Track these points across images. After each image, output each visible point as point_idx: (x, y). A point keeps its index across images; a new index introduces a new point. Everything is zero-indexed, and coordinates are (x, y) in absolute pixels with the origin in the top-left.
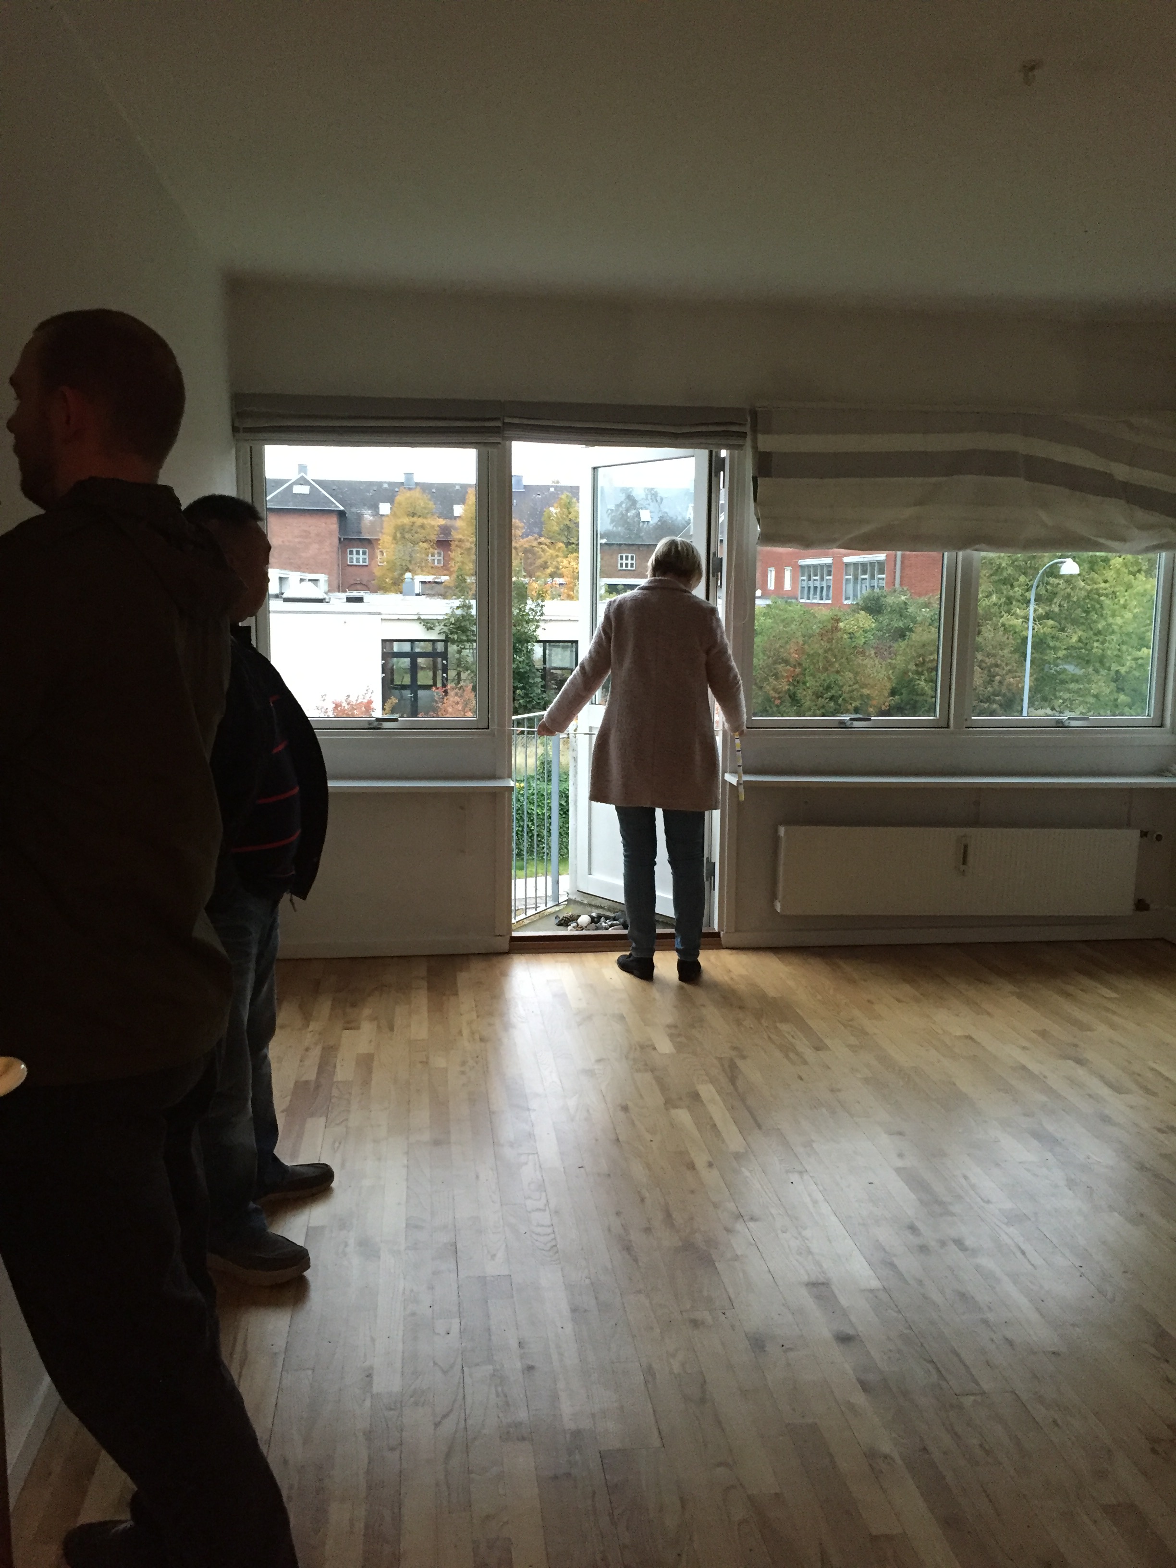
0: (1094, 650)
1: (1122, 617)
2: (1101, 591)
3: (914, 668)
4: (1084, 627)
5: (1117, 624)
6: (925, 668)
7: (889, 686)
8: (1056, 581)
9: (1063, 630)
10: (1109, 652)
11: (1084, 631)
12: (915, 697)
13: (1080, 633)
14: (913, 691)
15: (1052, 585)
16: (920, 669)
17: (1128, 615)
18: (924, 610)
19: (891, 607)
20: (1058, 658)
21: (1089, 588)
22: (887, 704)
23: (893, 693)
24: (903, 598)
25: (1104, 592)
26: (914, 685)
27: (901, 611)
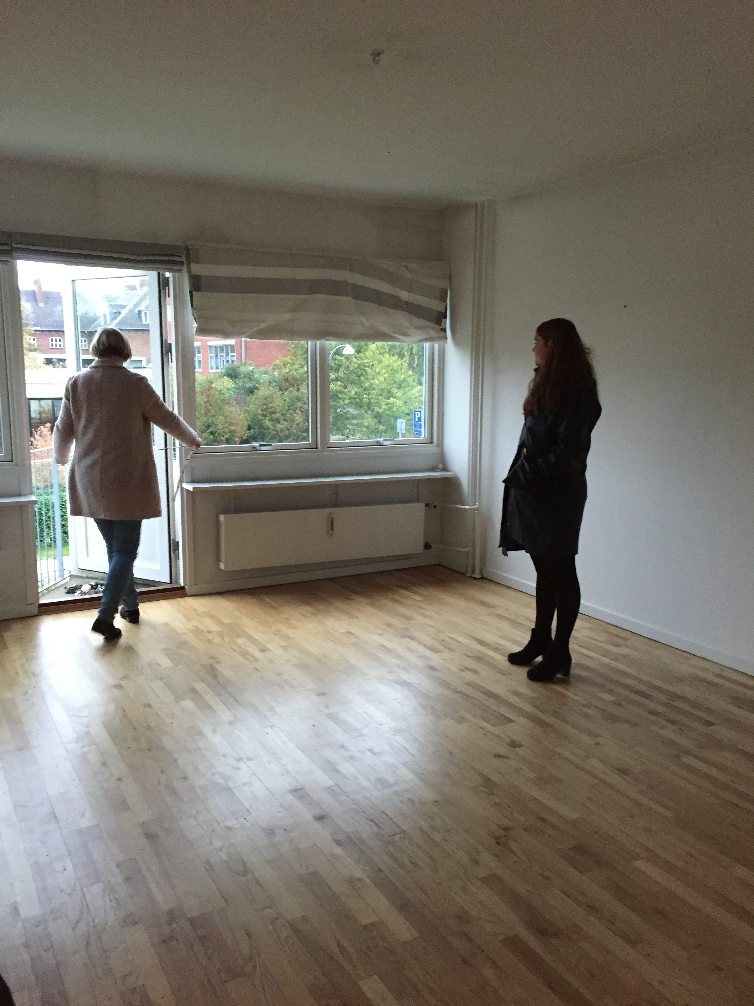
0: (365, 400)
1: (378, 380)
2: (366, 364)
3: (261, 412)
4: (358, 386)
5: (376, 384)
6: (268, 412)
7: (246, 424)
8: (341, 358)
9: (346, 387)
10: (373, 401)
11: (358, 388)
12: (263, 431)
13: (356, 389)
14: (261, 427)
15: (338, 360)
16: (265, 413)
17: (382, 379)
18: (264, 376)
19: (244, 374)
20: (345, 404)
21: (359, 362)
22: (246, 435)
23: (249, 428)
24: (251, 368)
25: (368, 365)
26: (262, 423)
27: (250, 377)
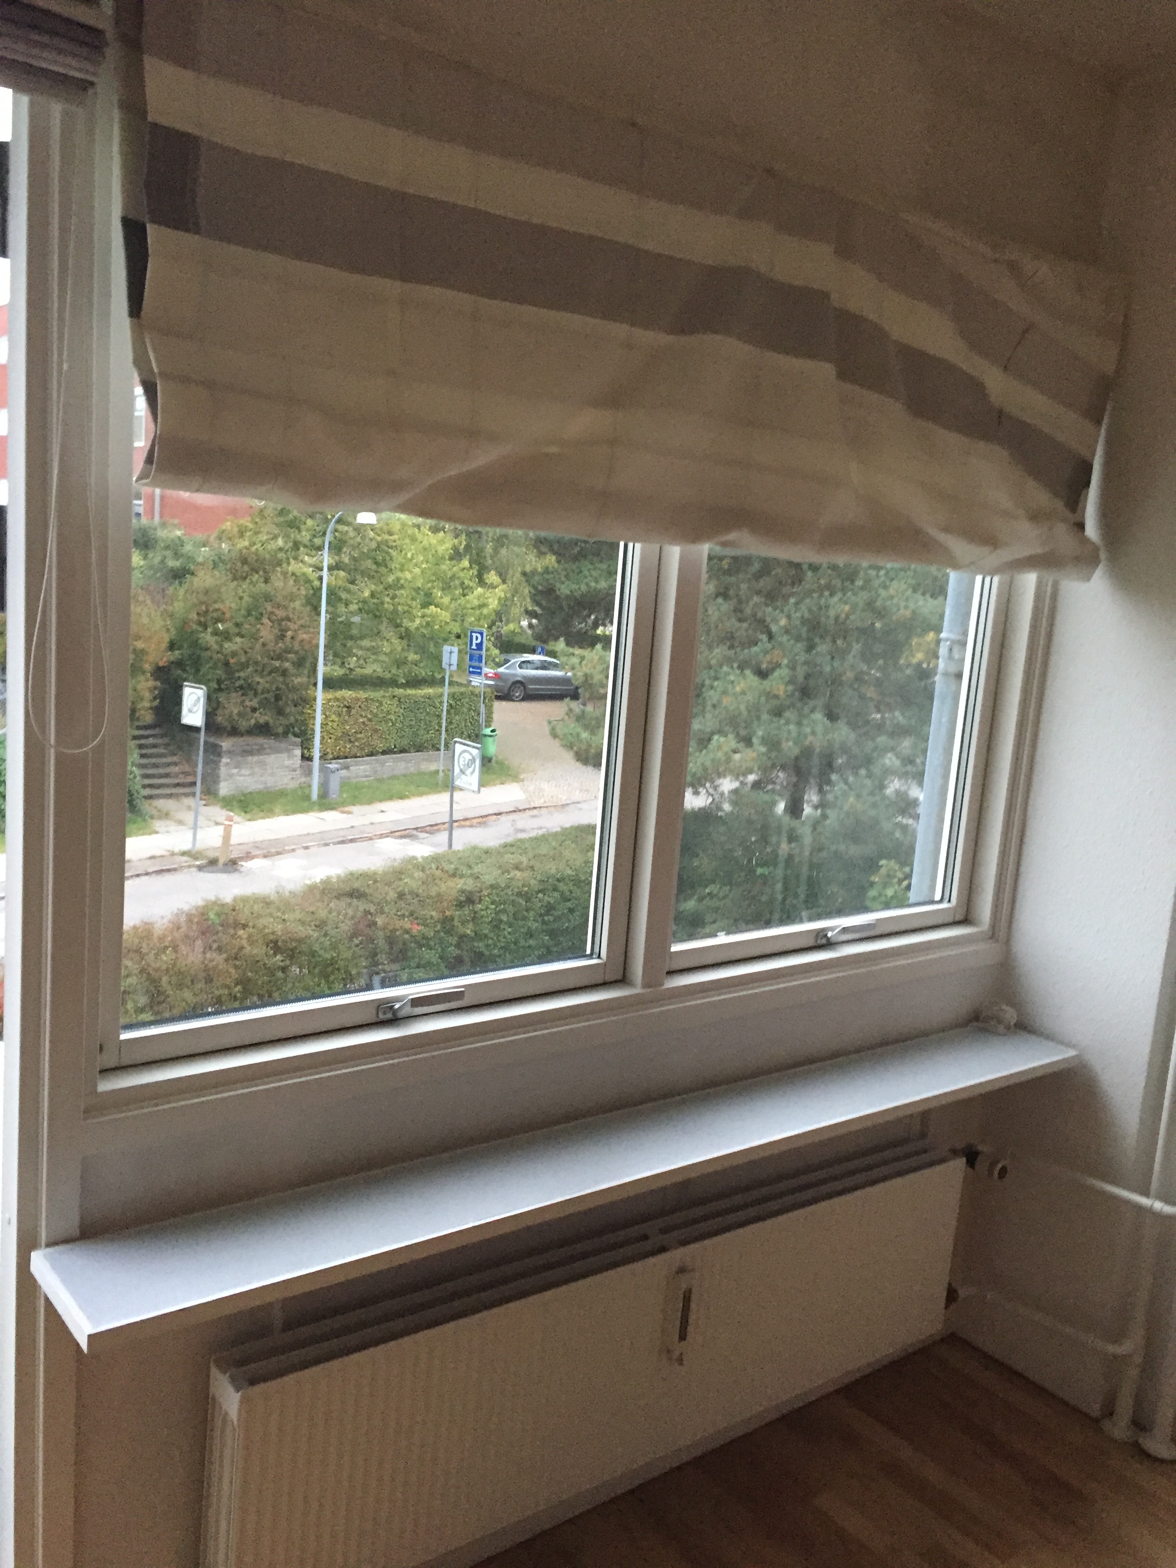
0: (386, 606)
1: (411, 572)
2: (390, 544)
3: (195, 617)
4: (375, 581)
5: (406, 580)
6: (209, 618)
7: (166, 638)
8: (346, 528)
9: (352, 582)
10: (400, 608)
11: (375, 584)
12: (198, 652)
13: (373, 587)
14: (195, 644)
15: (341, 532)
16: (202, 619)
17: (417, 571)
18: (203, 549)
19: (163, 541)
20: (351, 613)
21: (379, 539)
22: (165, 659)
23: (172, 646)
24: (179, 533)
25: (394, 544)
26: (199, 639)
27: (175, 548)
